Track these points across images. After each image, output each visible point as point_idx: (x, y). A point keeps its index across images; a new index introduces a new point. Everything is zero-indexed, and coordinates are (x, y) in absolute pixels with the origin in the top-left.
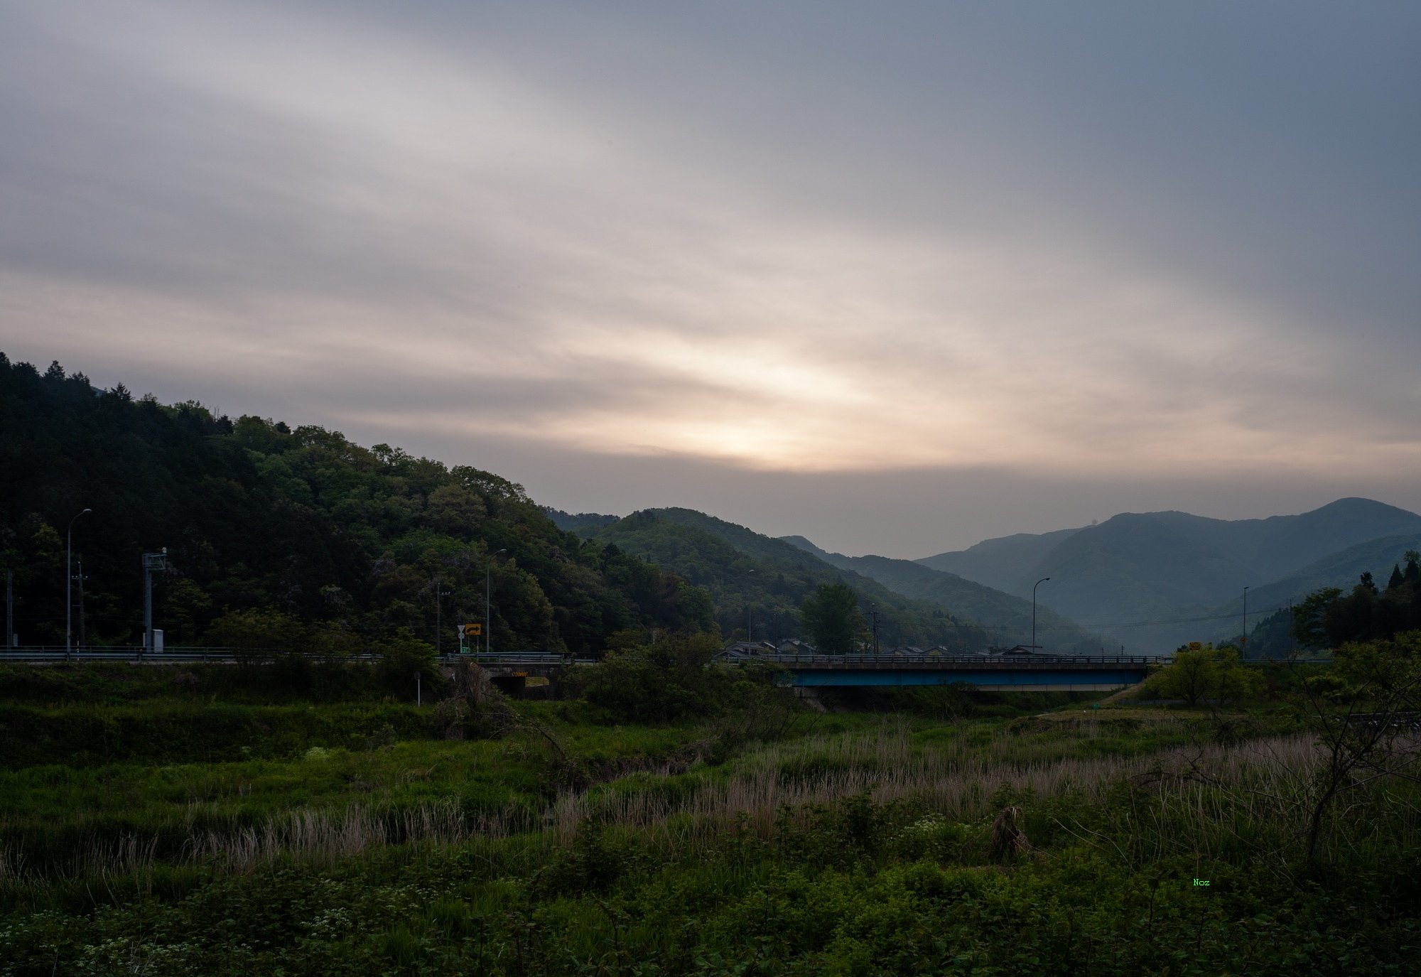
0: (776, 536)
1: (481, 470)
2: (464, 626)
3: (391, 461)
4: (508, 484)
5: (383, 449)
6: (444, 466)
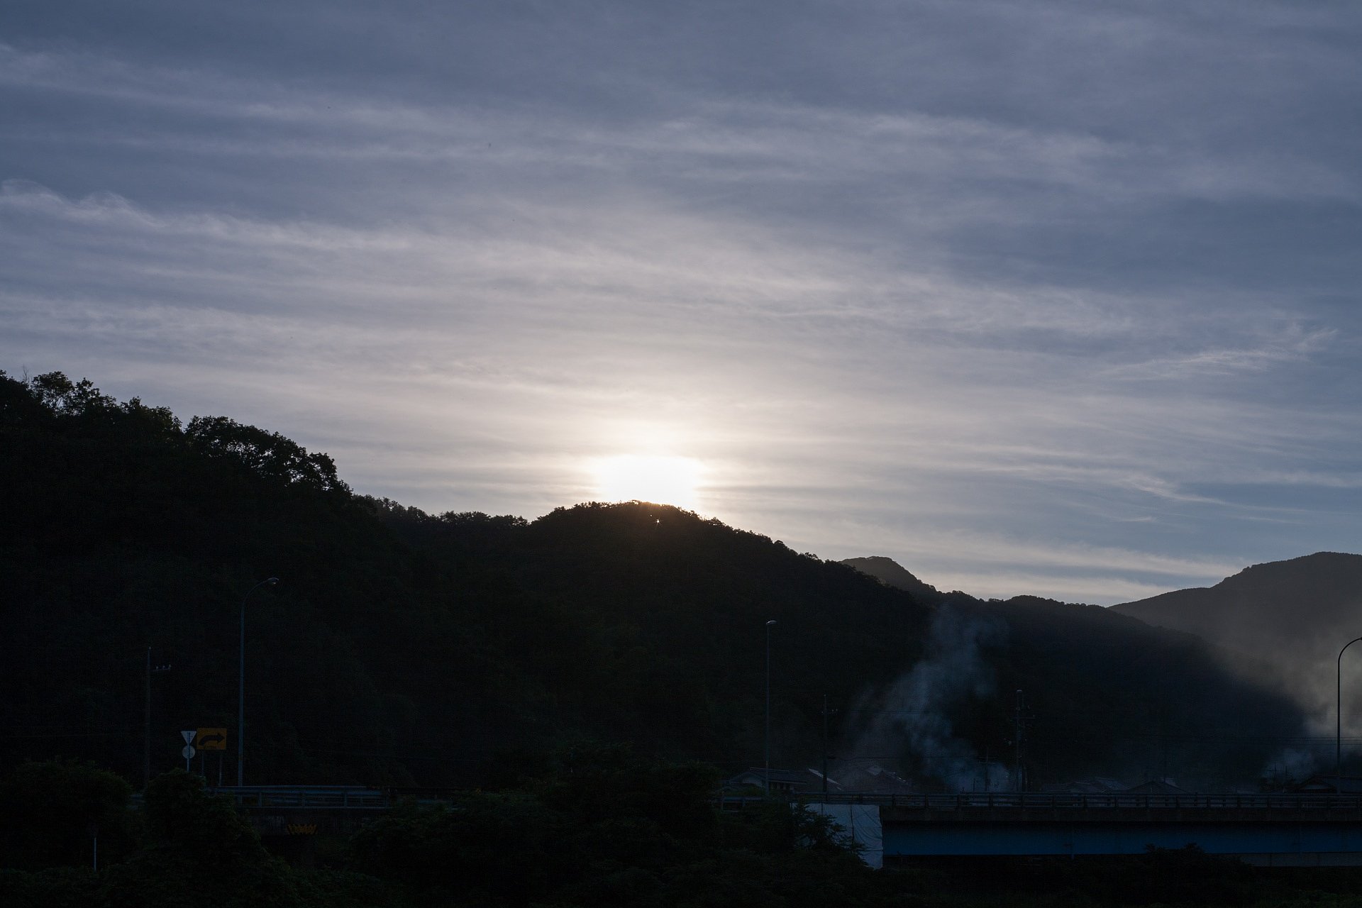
0: (838, 558)
1: (247, 424)
2: (193, 733)
3: (71, 405)
4: (299, 452)
5: (55, 383)
6: (173, 416)
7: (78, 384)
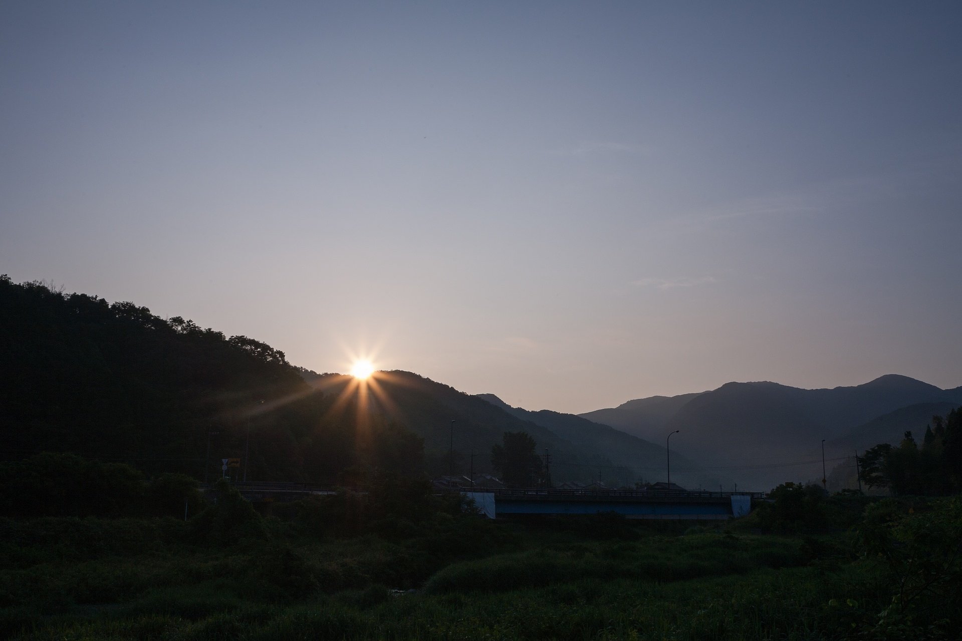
0: (474, 394)
1: (251, 338)
2: (227, 460)
3: (183, 329)
4: (272, 350)
5: (178, 320)
6: (223, 335)
7: (187, 321)
